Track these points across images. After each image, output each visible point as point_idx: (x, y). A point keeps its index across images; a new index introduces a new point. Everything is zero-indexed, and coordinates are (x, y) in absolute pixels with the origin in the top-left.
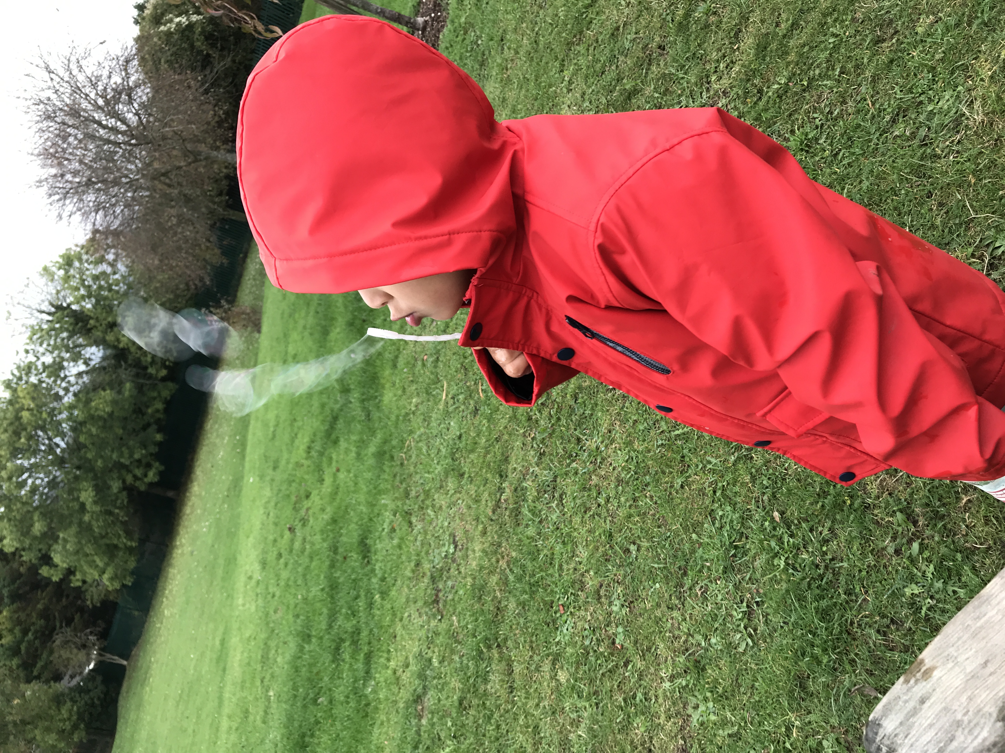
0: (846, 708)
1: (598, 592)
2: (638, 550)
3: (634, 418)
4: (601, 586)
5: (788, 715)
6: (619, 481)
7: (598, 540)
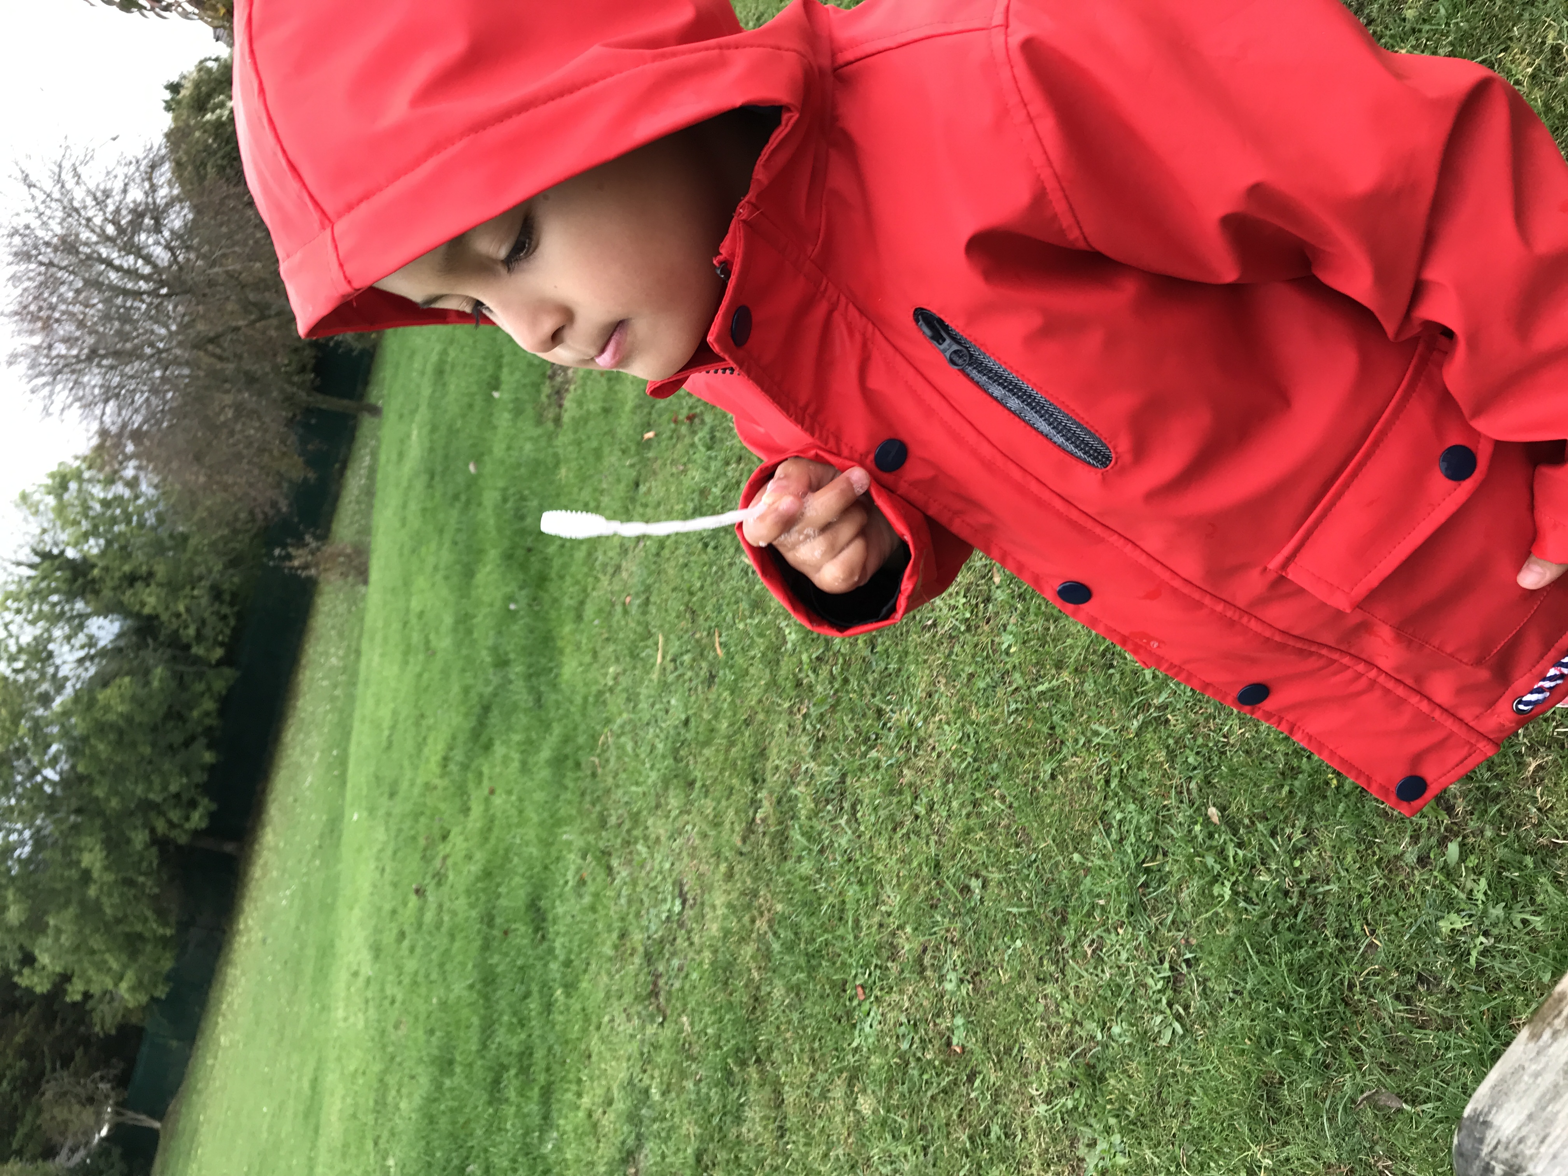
0: (1348, 1132)
1: (919, 960)
2: (984, 886)
3: (970, 670)
4: (925, 950)
5: (1249, 1149)
6: (949, 775)
7: (917, 876)
